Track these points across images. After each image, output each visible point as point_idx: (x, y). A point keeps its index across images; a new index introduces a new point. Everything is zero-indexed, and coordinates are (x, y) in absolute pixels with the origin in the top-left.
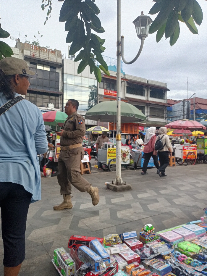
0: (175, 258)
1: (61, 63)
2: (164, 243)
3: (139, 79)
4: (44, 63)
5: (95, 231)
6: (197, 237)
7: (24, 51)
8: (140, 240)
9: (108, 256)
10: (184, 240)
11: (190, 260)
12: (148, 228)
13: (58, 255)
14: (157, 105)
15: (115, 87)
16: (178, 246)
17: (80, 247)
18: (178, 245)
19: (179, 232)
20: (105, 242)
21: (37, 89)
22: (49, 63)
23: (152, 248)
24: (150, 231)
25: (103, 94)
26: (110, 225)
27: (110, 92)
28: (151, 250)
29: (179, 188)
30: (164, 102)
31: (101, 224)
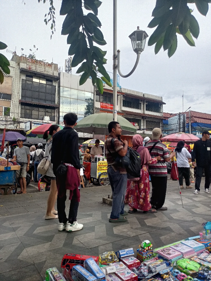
0: (174, 277)
1: (58, 75)
2: (162, 260)
3: (135, 93)
4: (41, 76)
5: (90, 249)
6: (196, 253)
7: (21, 64)
8: (137, 258)
9: (104, 276)
10: (183, 257)
11: (190, 279)
12: (145, 245)
13: (50, 276)
14: (154, 118)
15: (111, 100)
16: (176, 264)
17: (74, 267)
18: (177, 262)
19: (178, 249)
20: (100, 261)
21: (33, 102)
22: (45, 76)
23: (150, 266)
24: (147, 248)
25: (100, 107)
26: (106, 241)
27: (106, 105)
28: (149, 268)
29: (177, 202)
30: (160, 116)
31: (97, 241)
